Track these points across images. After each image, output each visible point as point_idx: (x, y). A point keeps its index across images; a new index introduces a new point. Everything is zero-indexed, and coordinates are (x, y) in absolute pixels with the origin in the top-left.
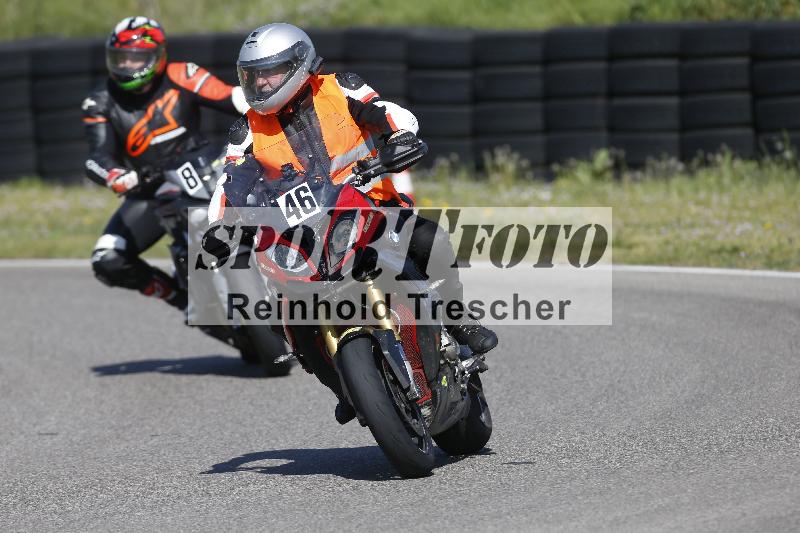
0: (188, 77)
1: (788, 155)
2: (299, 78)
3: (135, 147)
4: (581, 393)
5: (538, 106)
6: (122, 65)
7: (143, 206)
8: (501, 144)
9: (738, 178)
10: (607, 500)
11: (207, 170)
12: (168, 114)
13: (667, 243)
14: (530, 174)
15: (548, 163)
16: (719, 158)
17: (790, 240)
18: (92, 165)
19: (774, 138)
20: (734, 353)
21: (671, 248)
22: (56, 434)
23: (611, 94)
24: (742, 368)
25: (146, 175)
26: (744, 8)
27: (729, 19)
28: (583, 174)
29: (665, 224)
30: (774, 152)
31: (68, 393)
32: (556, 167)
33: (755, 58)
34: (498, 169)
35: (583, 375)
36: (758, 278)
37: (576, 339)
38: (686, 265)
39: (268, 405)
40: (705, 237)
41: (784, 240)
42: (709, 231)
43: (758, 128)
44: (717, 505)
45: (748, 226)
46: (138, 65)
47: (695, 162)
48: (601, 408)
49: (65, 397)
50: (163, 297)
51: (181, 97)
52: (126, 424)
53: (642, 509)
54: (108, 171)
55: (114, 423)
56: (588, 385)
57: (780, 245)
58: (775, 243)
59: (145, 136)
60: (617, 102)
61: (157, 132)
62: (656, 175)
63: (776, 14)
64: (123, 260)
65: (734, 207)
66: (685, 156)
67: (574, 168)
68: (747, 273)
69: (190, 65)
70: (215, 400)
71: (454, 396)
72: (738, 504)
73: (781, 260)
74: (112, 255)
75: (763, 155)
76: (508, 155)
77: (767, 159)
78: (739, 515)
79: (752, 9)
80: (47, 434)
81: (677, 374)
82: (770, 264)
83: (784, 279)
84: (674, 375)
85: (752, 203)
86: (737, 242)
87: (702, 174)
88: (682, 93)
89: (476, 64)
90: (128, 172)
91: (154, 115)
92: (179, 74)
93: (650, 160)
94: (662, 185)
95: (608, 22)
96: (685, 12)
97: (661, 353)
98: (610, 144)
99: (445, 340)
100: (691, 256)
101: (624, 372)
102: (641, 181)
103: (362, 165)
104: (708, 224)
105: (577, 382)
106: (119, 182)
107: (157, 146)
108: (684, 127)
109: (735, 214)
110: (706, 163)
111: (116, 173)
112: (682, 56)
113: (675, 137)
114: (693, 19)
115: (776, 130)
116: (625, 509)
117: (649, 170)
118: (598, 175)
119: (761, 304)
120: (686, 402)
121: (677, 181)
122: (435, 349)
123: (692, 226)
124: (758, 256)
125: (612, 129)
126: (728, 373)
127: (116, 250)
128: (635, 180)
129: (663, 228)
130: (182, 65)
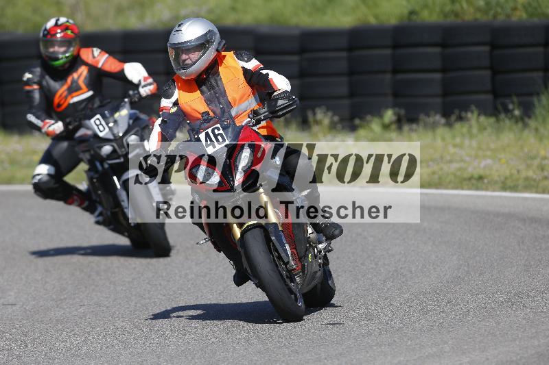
0: (94, 57)
1: (517, 112)
2: (210, 54)
3: (59, 105)
4: (375, 276)
5: (345, 79)
6: (51, 50)
7: (65, 144)
8: (319, 106)
9: (482, 129)
10: (393, 349)
11: (111, 120)
12: (81, 83)
13: (434, 173)
14: (339, 126)
15: (352, 118)
16: (469, 115)
17: (518, 171)
18: (31, 118)
19: (507, 101)
20: (480, 248)
21: (436, 176)
22: (15, 305)
23: (395, 71)
24: (485, 259)
25: (69, 124)
26: (486, 13)
27: (476, 20)
28: (376, 126)
29: (433, 160)
30: (507, 111)
31: (23, 276)
32: (357, 121)
33: (494, 46)
34: (317, 123)
35: (376, 264)
36: (497, 197)
37: (371, 239)
38: (446, 188)
39: (160, 285)
40: (460, 169)
41: (514, 172)
42: (462, 165)
43: (496, 94)
44: (469, 352)
45: (489, 161)
46: (62, 49)
47: (453, 118)
48: (389, 286)
49: (21, 279)
50: (80, 205)
51: (89, 71)
52: (62, 298)
53: (417, 355)
54: (42, 121)
55: (54, 297)
56: (380, 270)
57: (512, 175)
58: (508, 173)
59: (66, 98)
60: (400, 77)
61: (74, 94)
62: (426, 126)
63: (508, 16)
64: (53, 181)
65: (480, 148)
66: (446, 114)
67: (370, 122)
68: (489, 193)
69: (95, 49)
70: (124, 281)
71: (315, 268)
72: (483, 352)
73: (512, 185)
74: (46, 178)
75: (499, 113)
76: (324, 113)
77: (502, 116)
78: (484, 359)
79: (492, 13)
80: (9, 305)
81: (441, 263)
82: (504, 188)
83: (514, 198)
84: (439, 264)
85: (492, 146)
86: (482, 172)
87: (458, 126)
88: (443, 70)
89: (302, 51)
90: (56, 122)
91: (72, 83)
92: (88, 55)
93: (422, 116)
94: (430, 134)
95: (393, 22)
96: (446, 15)
97: (430, 248)
98: (394, 106)
99: (310, 230)
100: (450, 182)
101: (405, 261)
102: (416, 131)
103: (255, 113)
104: (462, 161)
105: (372, 268)
106: (51, 129)
107: (74, 104)
108: (445, 94)
109: (480, 153)
110: (460, 118)
111: (47, 123)
112: (443, 45)
113: (439, 100)
114: (451, 20)
115: (509, 96)
116: (406, 355)
117: (421, 124)
118: (386, 127)
119: (498, 215)
120: (448, 282)
121: (441, 131)
122: (304, 236)
123: (451, 161)
124: (496, 182)
125: (396, 95)
126: (476, 263)
127: (49, 175)
128: (411, 130)
129: (431, 163)
130: (90, 49)
